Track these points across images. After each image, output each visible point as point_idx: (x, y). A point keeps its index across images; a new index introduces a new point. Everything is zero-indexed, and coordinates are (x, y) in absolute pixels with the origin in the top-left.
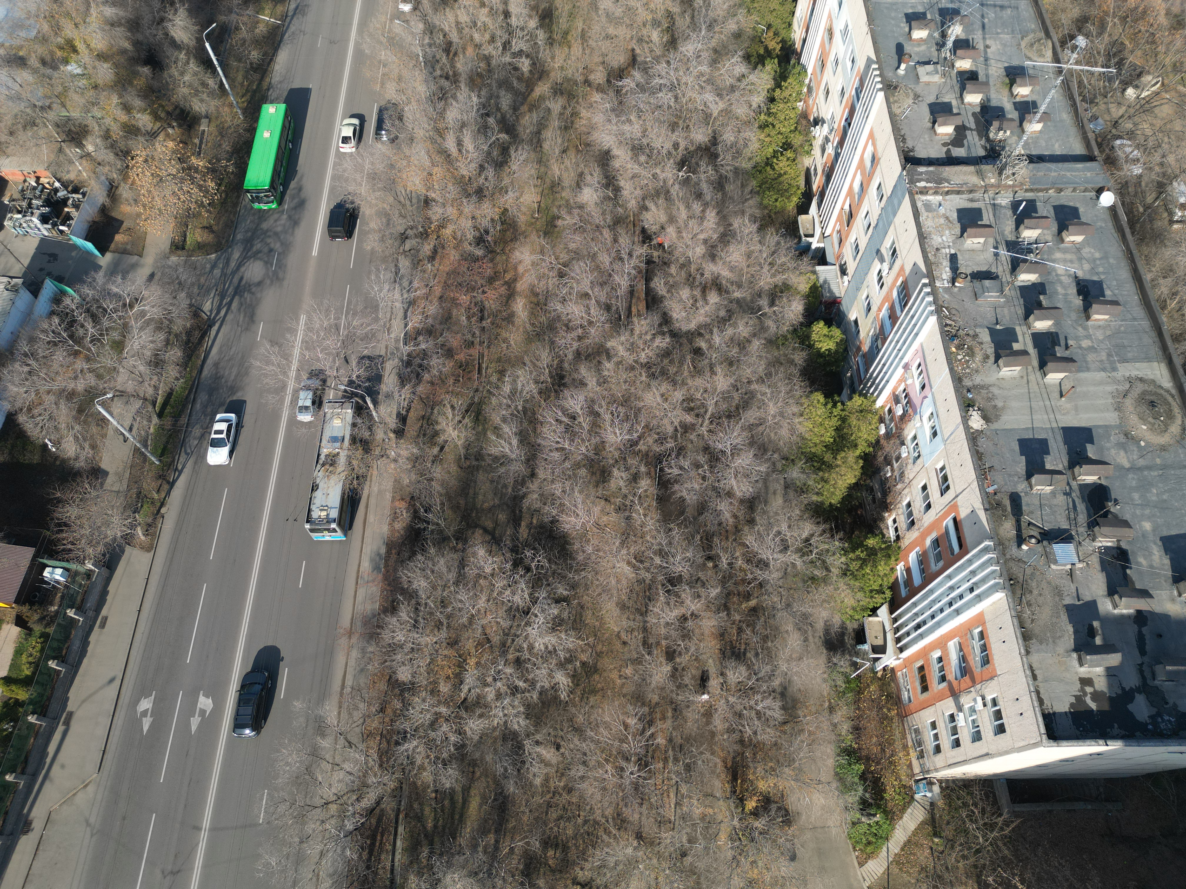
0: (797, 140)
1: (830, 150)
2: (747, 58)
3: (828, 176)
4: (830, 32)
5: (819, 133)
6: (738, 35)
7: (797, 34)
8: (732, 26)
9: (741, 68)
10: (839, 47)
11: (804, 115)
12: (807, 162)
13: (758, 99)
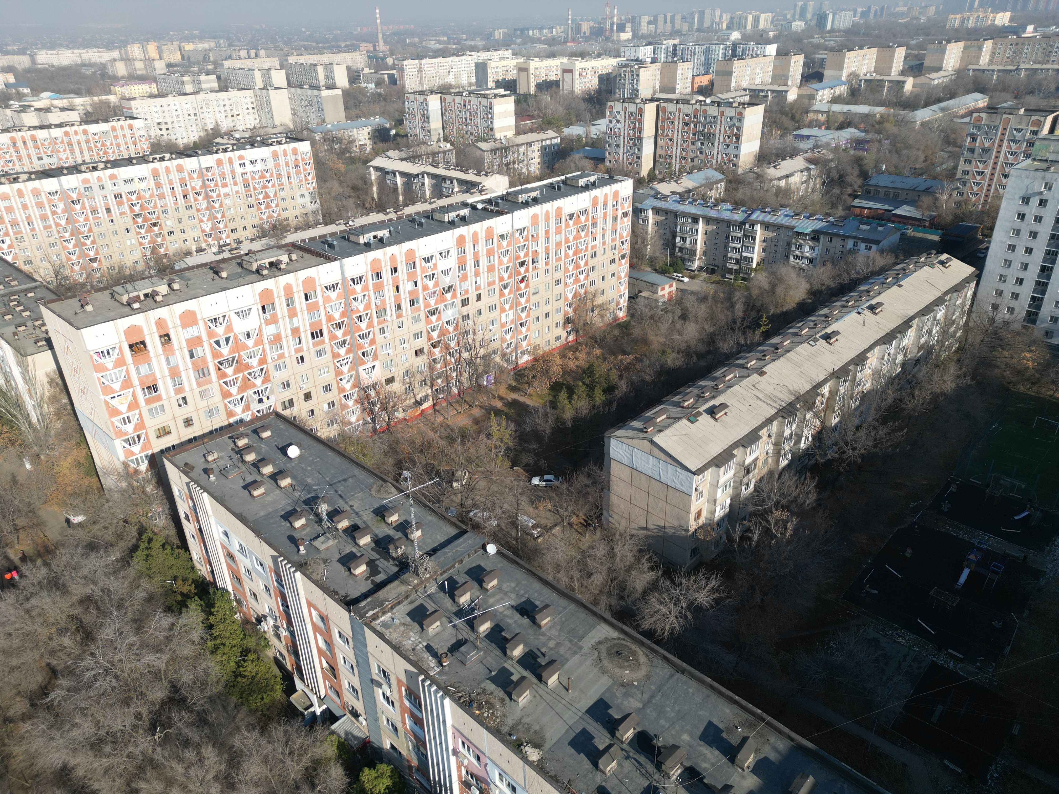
0: (251, 642)
1: (284, 633)
2: (169, 609)
3: (295, 652)
4: (230, 556)
5: (267, 626)
6: (150, 599)
7: (203, 570)
8: (141, 595)
9: (167, 620)
10: (243, 562)
11: (246, 621)
12: (270, 653)
13: (197, 634)
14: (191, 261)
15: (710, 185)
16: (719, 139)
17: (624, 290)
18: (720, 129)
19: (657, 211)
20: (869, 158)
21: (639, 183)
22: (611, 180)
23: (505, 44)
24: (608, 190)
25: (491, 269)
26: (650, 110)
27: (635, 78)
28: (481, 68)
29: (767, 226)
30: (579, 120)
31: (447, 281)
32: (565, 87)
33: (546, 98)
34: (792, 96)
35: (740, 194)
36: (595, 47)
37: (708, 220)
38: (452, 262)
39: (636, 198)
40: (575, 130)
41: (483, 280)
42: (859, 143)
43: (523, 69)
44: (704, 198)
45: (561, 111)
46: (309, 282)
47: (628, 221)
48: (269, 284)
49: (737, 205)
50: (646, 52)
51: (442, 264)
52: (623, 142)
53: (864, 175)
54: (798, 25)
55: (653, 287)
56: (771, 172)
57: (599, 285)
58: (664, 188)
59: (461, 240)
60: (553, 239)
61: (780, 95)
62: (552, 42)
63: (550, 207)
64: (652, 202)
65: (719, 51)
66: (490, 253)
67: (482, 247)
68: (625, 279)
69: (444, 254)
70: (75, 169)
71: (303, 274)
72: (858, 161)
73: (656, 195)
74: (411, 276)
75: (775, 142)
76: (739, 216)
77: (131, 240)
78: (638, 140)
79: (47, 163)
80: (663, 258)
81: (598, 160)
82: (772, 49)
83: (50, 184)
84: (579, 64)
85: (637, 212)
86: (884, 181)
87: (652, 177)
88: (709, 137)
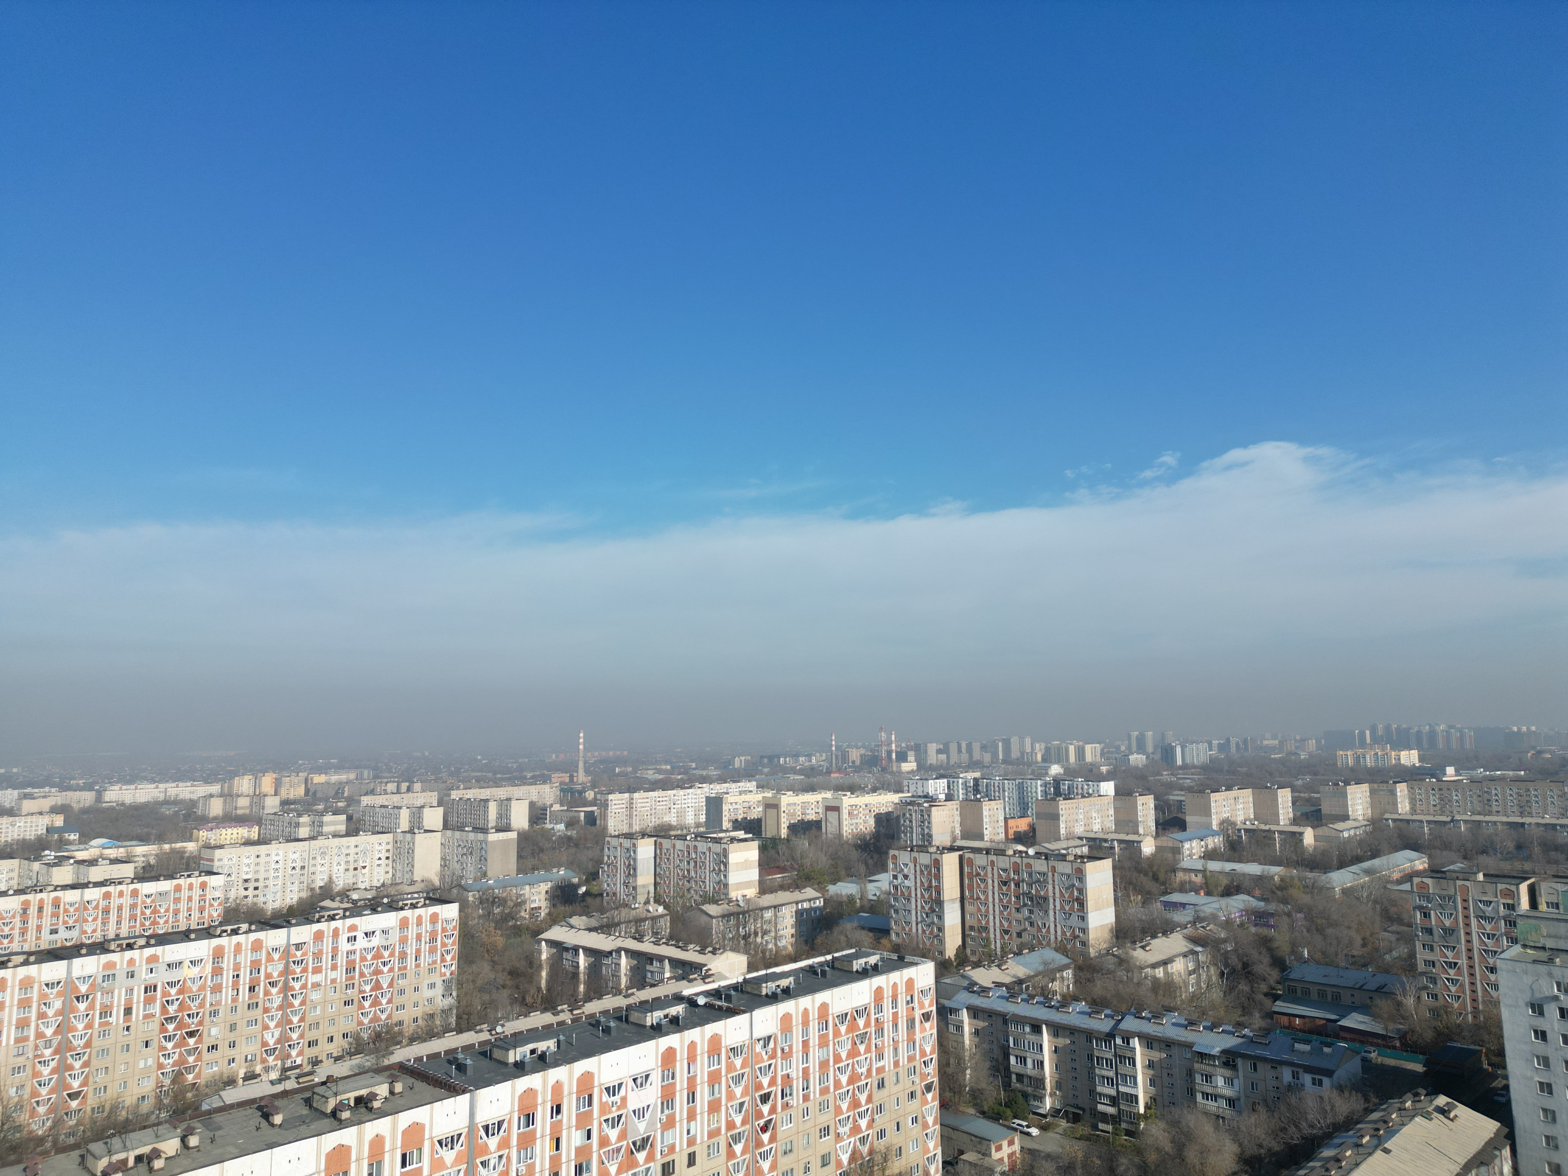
14: (231, 1096)
15: (1051, 973)
16: (1055, 905)
17: (934, 1147)
18: (1053, 891)
19: (975, 1012)
20: (1282, 939)
21: (943, 968)
22: (901, 963)
23: (746, 774)
24: (898, 977)
25: (714, 1107)
26: (950, 862)
27: (925, 820)
28: (714, 805)
29: (1149, 1042)
30: (850, 874)
31: (641, 1128)
32: (829, 829)
33: (803, 844)
34: (1148, 848)
35: (1100, 987)
36: (869, 779)
37: (1057, 1030)
38: (651, 1095)
39: (942, 991)
40: (845, 889)
41: (700, 1128)
42: (1260, 917)
43: (772, 806)
44: (1046, 994)
45: (823, 861)
46: (415, 1132)
47: (931, 1028)
48: (346, 1136)
49: (1097, 1005)
50: (937, 787)
51: (636, 1099)
52: (916, 906)
53: (1279, 963)
54: (1137, 759)
55: (982, 1143)
56: (1139, 955)
57: (893, 1138)
58: (983, 976)
59: (669, 1056)
60: (816, 1055)
61: (1131, 847)
62: (811, 772)
63: (809, 1003)
64: (963, 998)
65: (1037, 789)
66: (714, 1078)
67: (702, 1069)
68: (935, 1129)
69: (641, 1081)
70: (100, 947)
71: (406, 1118)
72: (1265, 942)
73: (971, 987)
74: (583, 1120)
75: (1136, 911)
76: (1102, 1024)
77: (147, 1060)
78: (937, 904)
79: (64, 937)
80: (993, 1092)
81: (881, 932)
82: (1108, 788)
83: (55, 970)
84: (848, 801)
85: (944, 1013)
86: (1312, 974)
87: (962, 959)
88: (1041, 902)
